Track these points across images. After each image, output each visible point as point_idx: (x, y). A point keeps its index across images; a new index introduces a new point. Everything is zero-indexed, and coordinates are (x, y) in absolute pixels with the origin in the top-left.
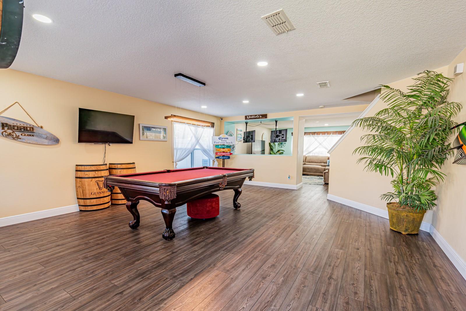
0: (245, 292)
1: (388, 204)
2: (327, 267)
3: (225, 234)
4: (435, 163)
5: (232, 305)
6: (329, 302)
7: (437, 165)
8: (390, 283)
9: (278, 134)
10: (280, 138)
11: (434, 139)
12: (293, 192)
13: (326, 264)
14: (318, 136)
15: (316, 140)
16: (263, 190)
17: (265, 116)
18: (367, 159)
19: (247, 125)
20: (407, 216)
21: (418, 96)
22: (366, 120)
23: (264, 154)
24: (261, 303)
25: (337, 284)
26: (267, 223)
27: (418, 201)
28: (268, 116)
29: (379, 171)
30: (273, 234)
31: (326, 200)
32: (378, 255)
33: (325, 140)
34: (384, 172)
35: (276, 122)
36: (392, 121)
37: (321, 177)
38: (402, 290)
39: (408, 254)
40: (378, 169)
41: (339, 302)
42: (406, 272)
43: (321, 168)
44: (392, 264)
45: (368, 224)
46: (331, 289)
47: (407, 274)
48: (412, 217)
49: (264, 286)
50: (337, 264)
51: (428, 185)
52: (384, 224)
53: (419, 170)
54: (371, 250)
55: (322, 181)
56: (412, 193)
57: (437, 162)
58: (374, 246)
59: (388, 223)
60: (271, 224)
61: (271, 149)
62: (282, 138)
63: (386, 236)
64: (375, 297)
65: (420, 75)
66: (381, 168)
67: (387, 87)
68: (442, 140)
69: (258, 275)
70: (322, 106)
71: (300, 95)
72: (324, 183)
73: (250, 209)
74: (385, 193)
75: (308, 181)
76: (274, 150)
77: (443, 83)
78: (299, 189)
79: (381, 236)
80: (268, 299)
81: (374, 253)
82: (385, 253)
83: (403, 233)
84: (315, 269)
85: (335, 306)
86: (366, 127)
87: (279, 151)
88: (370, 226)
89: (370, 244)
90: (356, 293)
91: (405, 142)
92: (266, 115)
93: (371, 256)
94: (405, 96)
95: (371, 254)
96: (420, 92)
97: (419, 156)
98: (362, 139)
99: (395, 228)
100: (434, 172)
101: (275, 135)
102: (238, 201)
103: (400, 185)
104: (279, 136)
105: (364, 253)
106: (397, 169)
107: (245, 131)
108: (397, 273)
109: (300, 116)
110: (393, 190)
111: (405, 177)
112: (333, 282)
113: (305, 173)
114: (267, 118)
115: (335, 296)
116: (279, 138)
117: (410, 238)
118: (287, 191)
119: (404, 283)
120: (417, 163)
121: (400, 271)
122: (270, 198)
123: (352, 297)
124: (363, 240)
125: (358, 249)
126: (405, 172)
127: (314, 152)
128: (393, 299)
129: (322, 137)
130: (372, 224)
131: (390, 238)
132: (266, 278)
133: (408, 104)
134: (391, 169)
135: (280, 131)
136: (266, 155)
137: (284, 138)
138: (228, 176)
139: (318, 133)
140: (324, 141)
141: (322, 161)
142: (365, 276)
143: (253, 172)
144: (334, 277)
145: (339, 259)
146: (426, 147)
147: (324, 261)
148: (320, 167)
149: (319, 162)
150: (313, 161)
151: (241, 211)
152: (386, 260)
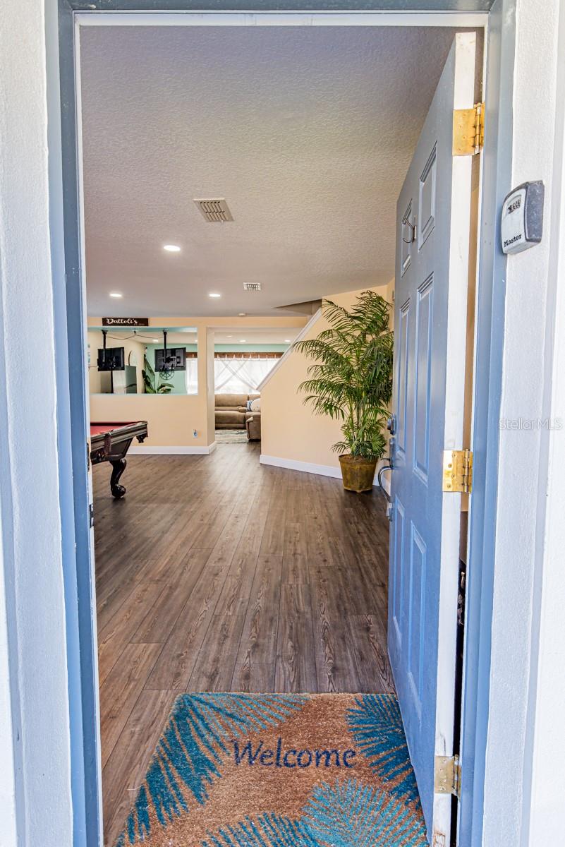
0: (197, 596)
1: (340, 457)
2: (288, 544)
3: (122, 537)
4: (382, 401)
5: (188, 613)
6: (300, 576)
7: (384, 404)
8: (355, 543)
9: (169, 355)
10: (174, 363)
11: (380, 373)
12: (205, 458)
13: (285, 541)
14: (229, 359)
15: (227, 366)
16: (151, 460)
17: (144, 322)
18: (314, 398)
19: (106, 335)
20: (360, 468)
21: (363, 319)
22: (305, 344)
23: (136, 393)
24: (225, 600)
25: (304, 559)
26: (186, 510)
27: (370, 448)
28: (150, 322)
29: (329, 413)
30: (202, 522)
31: (259, 465)
32: (337, 519)
33: (242, 366)
34: (334, 415)
35: (165, 334)
36: (338, 348)
37: (243, 431)
38: (365, 546)
39: (366, 512)
40: (328, 410)
41: (311, 573)
42: (367, 530)
43: (239, 415)
44: (353, 525)
45: (319, 488)
46: (299, 564)
47: (368, 531)
48: (365, 470)
49: (220, 582)
50: (297, 539)
51: (377, 428)
52: (337, 486)
53: (370, 409)
54: (329, 516)
55: (244, 436)
56: (363, 440)
57: (384, 401)
58: (331, 511)
59: (342, 483)
60: (192, 510)
61: (147, 383)
62: (178, 363)
63: (341, 498)
64: (343, 558)
65: (364, 295)
66: (331, 409)
67: (331, 303)
68: (387, 374)
69: (205, 574)
70: (242, 314)
71: (215, 295)
72: (248, 439)
73: (145, 494)
74: (336, 443)
75: (222, 439)
76: (152, 384)
77: (383, 306)
78: (213, 453)
79: (337, 499)
80: (232, 594)
81: (333, 518)
82: (344, 516)
83: (358, 491)
84: (276, 550)
85: (308, 578)
86: (310, 355)
87: (162, 386)
88: (322, 490)
89: (327, 510)
90: (325, 561)
91: (353, 375)
92: (147, 320)
93: (331, 523)
94: (350, 317)
95: (330, 519)
96: (364, 314)
97: (368, 392)
98: (309, 370)
99: (350, 487)
100: (382, 411)
101: (164, 358)
102: (120, 483)
103: (351, 431)
104: (172, 360)
105: (323, 521)
106: (346, 409)
107: (102, 348)
108: (359, 533)
109: (208, 326)
110: (343, 438)
111: (355, 420)
112: (298, 556)
113: (220, 425)
114: (148, 325)
115: (305, 569)
116: (171, 363)
117: (365, 495)
118: (194, 457)
119: (366, 540)
120: (366, 403)
121: (362, 530)
122: (170, 472)
123: (322, 565)
124: (319, 507)
125: (316, 518)
126: (355, 413)
127: (225, 386)
128: (360, 556)
129: (236, 362)
130: (325, 487)
131: (346, 500)
132: (217, 574)
133: (353, 327)
134: (342, 411)
135: (173, 351)
136: (139, 395)
137: (181, 364)
138: (114, 436)
139: (230, 355)
140: (239, 369)
141: (239, 404)
142: (330, 542)
143: (145, 427)
144: (299, 551)
145: (297, 533)
146: (373, 381)
147: (282, 539)
148: (237, 413)
149: (235, 404)
150: (224, 404)
151: (127, 499)
152: (346, 523)
